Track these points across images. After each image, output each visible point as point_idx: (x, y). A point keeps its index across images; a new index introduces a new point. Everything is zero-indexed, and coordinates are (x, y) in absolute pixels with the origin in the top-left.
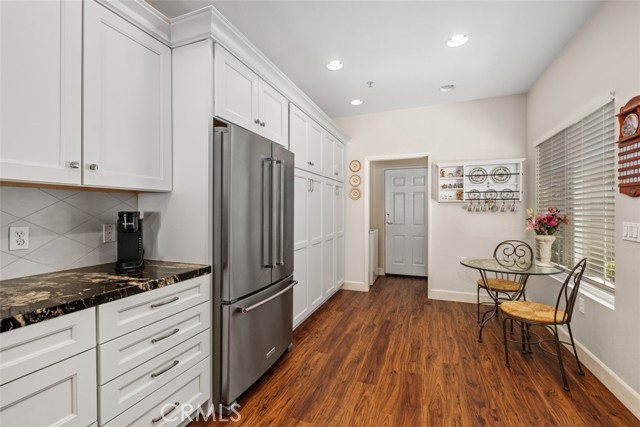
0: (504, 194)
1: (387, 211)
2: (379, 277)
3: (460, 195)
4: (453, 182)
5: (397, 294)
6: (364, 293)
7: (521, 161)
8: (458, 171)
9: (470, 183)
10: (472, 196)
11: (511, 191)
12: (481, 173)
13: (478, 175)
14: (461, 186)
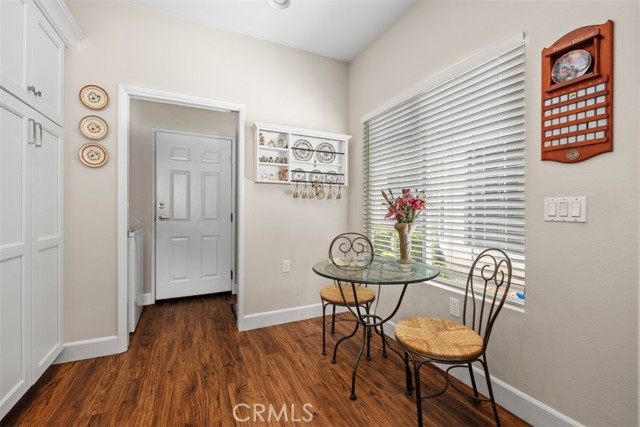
0: (329, 177)
1: (159, 201)
2: (145, 308)
3: (283, 174)
4: (275, 155)
5: (187, 340)
6: (117, 357)
7: (346, 138)
8: (281, 141)
9: (294, 160)
10: (296, 177)
11: (335, 174)
12: (306, 147)
13: (303, 150)
14: (285, 160)
